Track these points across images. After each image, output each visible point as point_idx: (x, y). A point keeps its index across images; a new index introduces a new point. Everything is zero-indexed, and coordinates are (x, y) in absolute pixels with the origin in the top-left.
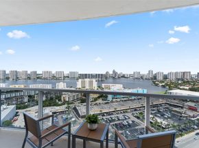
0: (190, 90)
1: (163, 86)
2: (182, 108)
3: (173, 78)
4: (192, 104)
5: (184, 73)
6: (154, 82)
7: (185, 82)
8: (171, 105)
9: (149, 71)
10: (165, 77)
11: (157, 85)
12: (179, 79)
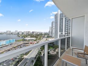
0: (31, 37)
1: (22, 37)
2: (28, 44)
3: (25, 34)
4: (31, 42)
5: (29, 32)
6: (18, 36)
7: (29, 35)
8: (25, 44)
9: (16, 31)
10: (23, 33)
11: (19, 37)
12: (27, 34)
